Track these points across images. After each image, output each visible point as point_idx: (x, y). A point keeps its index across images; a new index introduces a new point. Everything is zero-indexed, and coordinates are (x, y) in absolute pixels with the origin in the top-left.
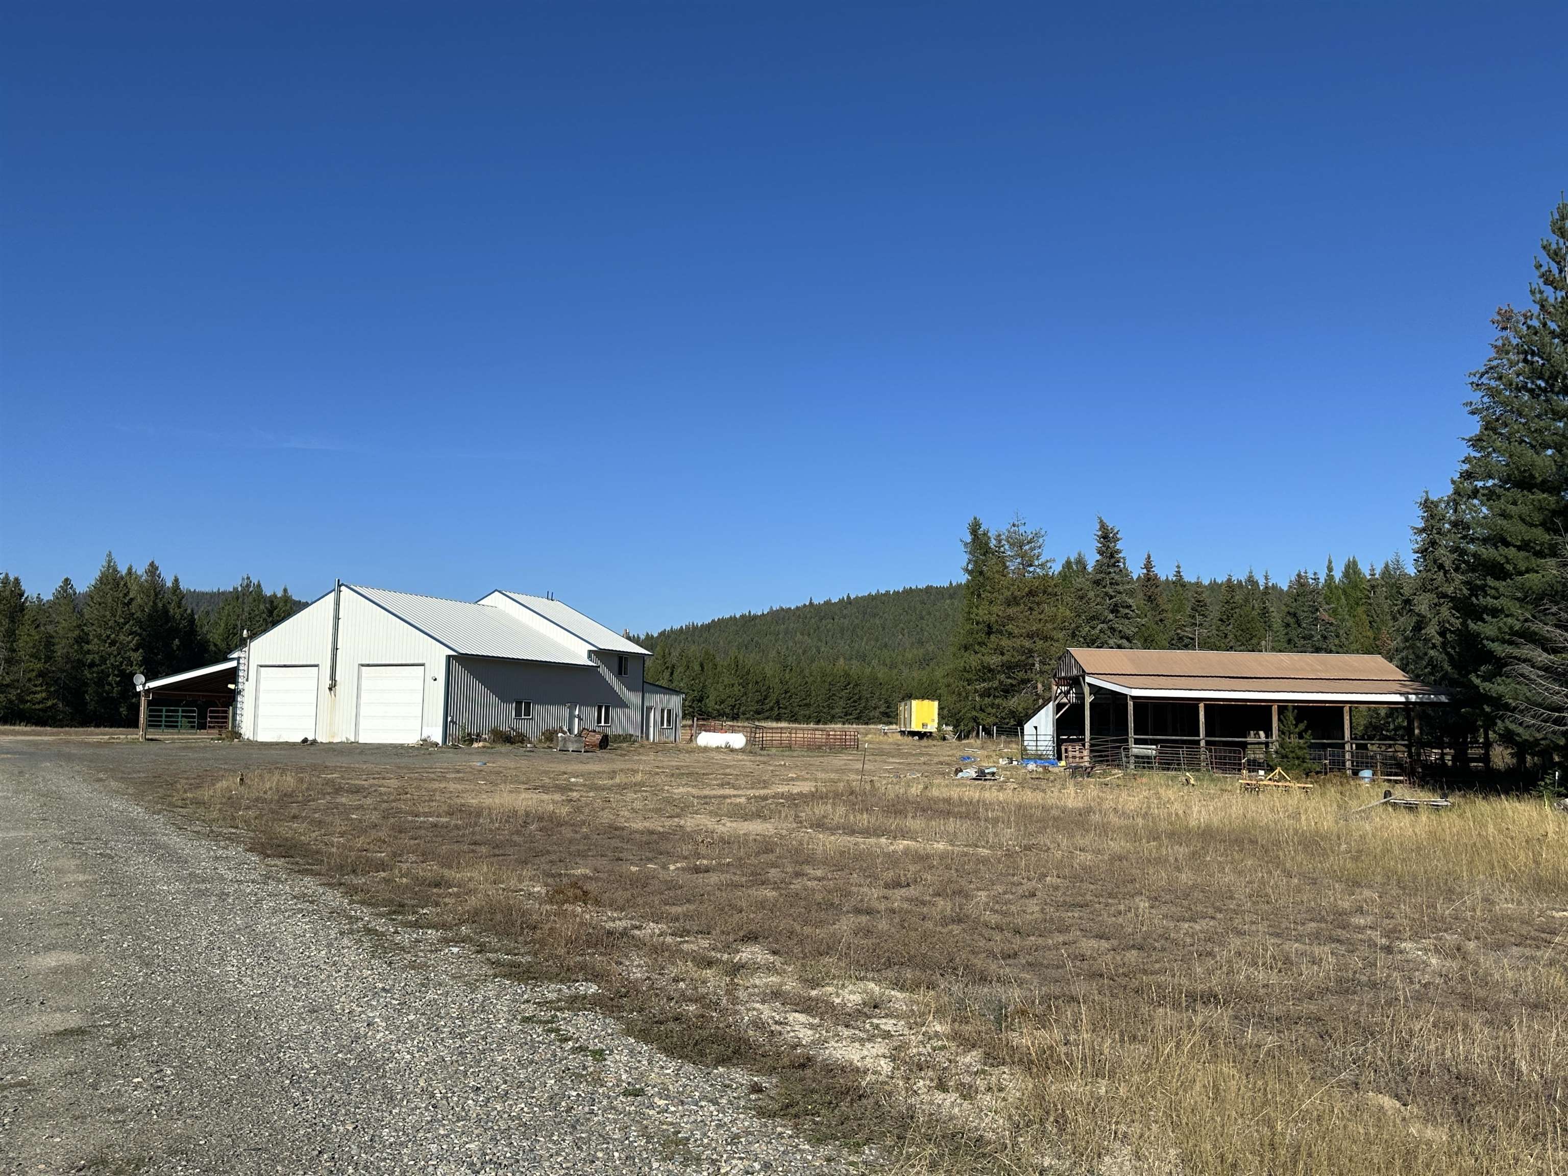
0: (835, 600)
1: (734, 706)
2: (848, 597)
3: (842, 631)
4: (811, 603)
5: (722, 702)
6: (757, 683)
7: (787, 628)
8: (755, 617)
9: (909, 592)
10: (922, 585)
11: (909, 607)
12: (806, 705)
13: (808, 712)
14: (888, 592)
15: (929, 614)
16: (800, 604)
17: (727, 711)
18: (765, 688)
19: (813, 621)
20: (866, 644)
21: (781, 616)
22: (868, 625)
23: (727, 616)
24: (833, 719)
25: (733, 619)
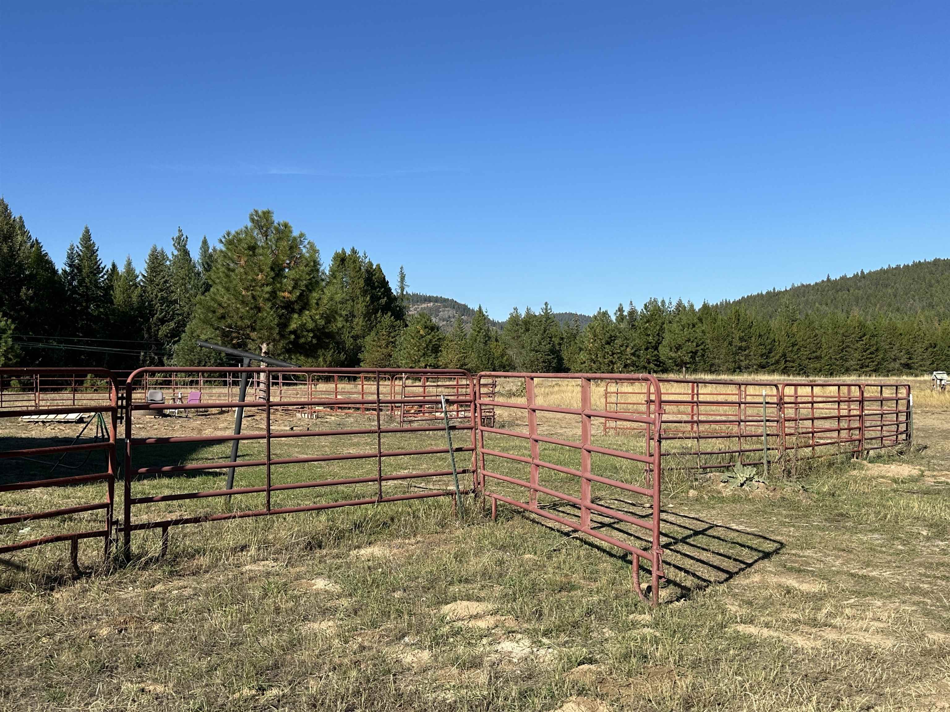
0: (850, 275)
1: (695, 353)
2: (862, 272)
3: (857, 300)
4: (828, 279)
5: (679, 348)
6: (760, 336)
7: (807, 300)
8: (780, 293)
9: (918, 266)
10: (930, 259)
11: (919, 278)
12: (816, 357)
13: (818, 365)
14: (898, 267)
15: (938, 282)
16: (819, 281)
17: (687, 359)
18: (769, 341)
19: (830, 292)
20: (880, 309)
21: (802, 291)
22: (881, 294)
23: (755, 293)
24: (847, 371)
25: (760, 296)
